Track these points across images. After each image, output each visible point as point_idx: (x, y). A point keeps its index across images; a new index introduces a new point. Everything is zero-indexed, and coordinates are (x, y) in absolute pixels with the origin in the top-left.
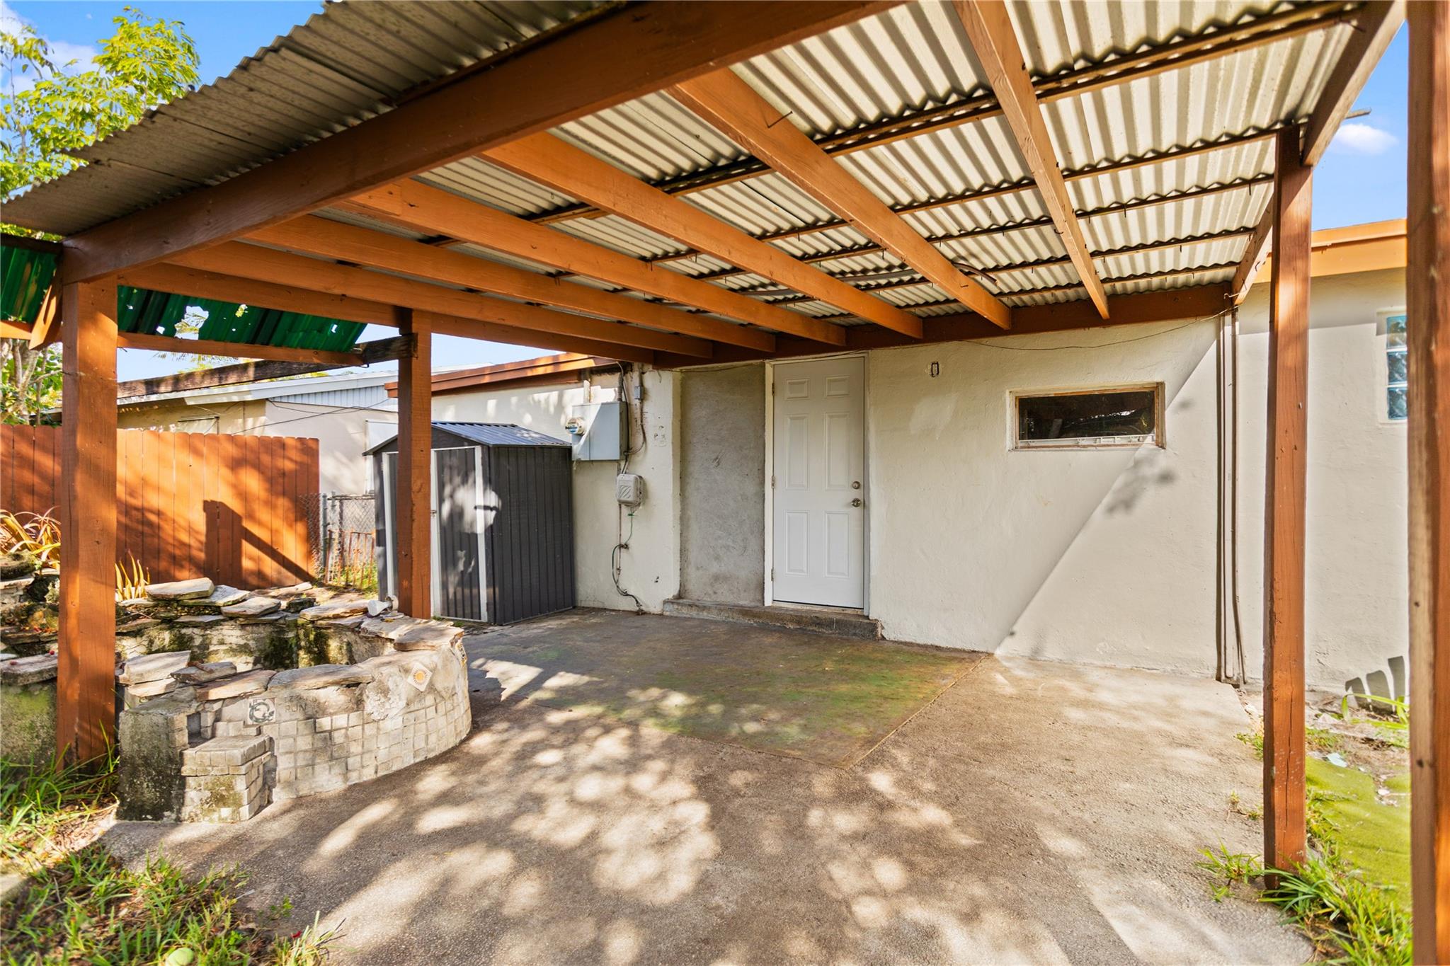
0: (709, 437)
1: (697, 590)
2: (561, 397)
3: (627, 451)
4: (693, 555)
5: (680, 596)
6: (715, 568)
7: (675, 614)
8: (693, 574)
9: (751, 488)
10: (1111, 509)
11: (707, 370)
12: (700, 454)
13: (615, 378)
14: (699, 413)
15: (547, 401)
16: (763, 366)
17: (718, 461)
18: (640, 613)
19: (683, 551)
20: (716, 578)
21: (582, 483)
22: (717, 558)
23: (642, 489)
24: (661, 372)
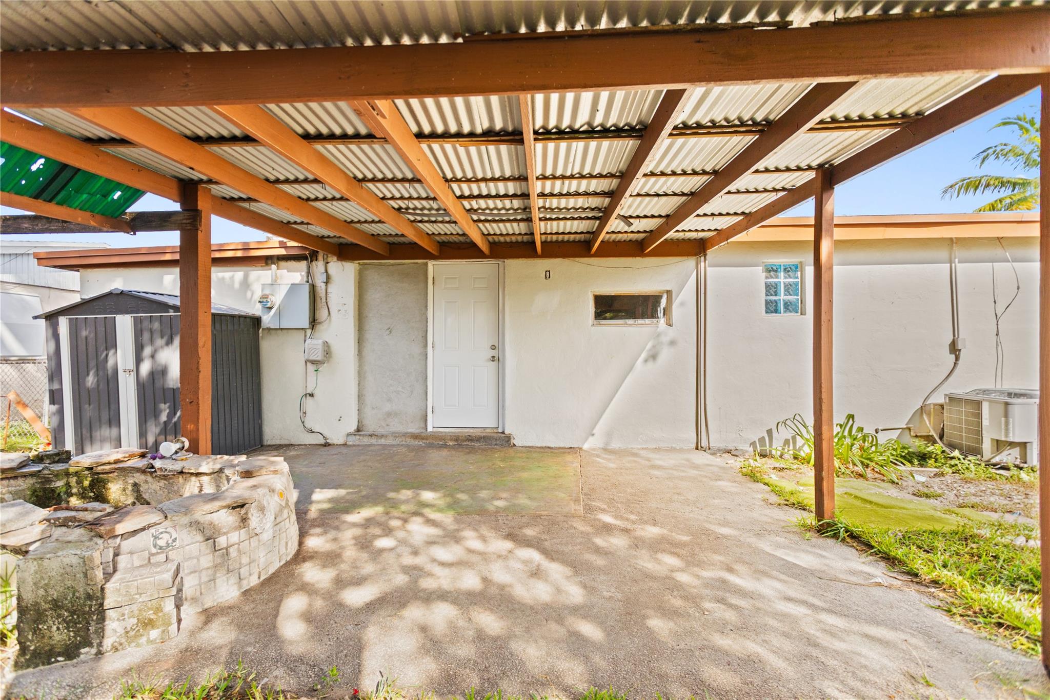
0: (383, 313)
1: (371, 425)
2: (246, 277)
3: (314, 322)
4: (369, 399)
5: (358, 430)
6: (387, 407)
7: (357, 443)
8: (369, 413)
9: (416, 349)
10: (646, 361)
11: (381, 265)
12: (374, 325)
13: (304, 264)
14: (374, 296)
15: (232, 278)
16: (426, 264)
17: (390, 330)
18: (327, 445)
19: (360, 397)
20: (389, 414)
21: (267, 346)
22: (389, 400)
23: (328, 352)
24: (344, 263)
